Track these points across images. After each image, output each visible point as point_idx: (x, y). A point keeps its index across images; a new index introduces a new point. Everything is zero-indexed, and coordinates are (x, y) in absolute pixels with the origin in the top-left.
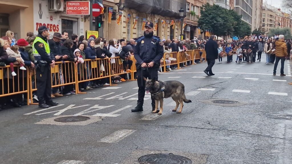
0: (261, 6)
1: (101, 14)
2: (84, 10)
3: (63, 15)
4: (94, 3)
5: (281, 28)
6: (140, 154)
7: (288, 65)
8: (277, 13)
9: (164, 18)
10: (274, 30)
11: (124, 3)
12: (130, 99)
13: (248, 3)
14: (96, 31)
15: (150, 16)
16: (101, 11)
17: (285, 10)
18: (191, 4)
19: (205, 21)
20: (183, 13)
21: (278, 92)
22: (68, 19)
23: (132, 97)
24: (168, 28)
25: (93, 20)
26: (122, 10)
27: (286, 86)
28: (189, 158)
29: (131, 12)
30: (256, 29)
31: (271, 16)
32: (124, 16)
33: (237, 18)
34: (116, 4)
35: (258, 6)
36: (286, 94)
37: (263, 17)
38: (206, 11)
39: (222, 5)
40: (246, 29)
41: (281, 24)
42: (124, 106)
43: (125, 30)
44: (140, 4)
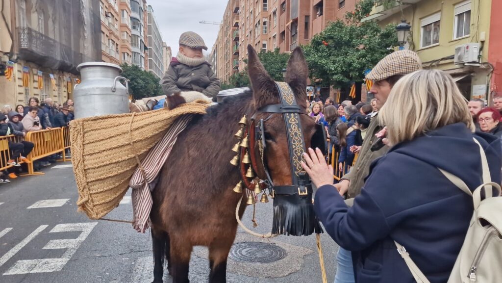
11: (18, 53)
15: (57, 72)
26: (15, 62)
29: (30, 66)
32: (19, 71)
34: (6, 54)
44: (41, 56)
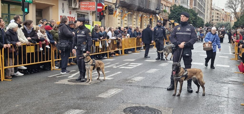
0: (211, 7)
1: (103, 10)
2: (92, 8)
3: (78, 11)
4: (98, 3)
5: (224, 22)
6: (125, 106)
7: (229, 46)
8: (222, 12)
9: (146, 14)
10: (219, 23)
11: (119, 3)
12: (120, 68)
13: (202, 5)
14: (99, 21)
15: (136, 12)
16: (103, 8)
17: (227, 10)
18: (164, 5)
19: (173, 16)
20: (158, 10)
21: (223, 65)
22: (81, 13)
23: (122, 66)
24: (148, 20)
25: (98, 14)
26: (117, 8)
27: (228, 60)
28: (160, 110)
29: (124, 9)
30: (208, 23)
31: (218, 14)
32: (119, 12)
33: (195, 15)
34: (114, 4)
35: (209, 7)
36: (229, 66)
37: (212, 15)
38: (174, 10)
39: (185, 6)
40: (201, 22)
41: (224, 20)
42: (116, 72)
43: (119, 21)
44: (129, 4)
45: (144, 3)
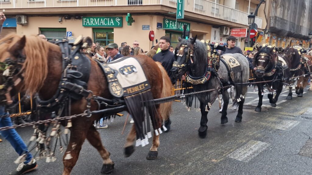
9: (295, 39)
11: (269, 29)
15: (285, 37)
34: (263, 30)
45: (296, 28)
